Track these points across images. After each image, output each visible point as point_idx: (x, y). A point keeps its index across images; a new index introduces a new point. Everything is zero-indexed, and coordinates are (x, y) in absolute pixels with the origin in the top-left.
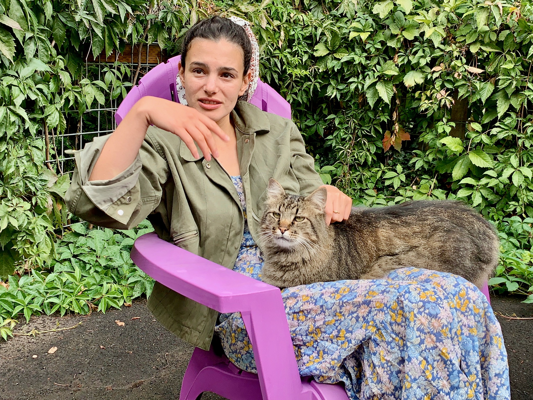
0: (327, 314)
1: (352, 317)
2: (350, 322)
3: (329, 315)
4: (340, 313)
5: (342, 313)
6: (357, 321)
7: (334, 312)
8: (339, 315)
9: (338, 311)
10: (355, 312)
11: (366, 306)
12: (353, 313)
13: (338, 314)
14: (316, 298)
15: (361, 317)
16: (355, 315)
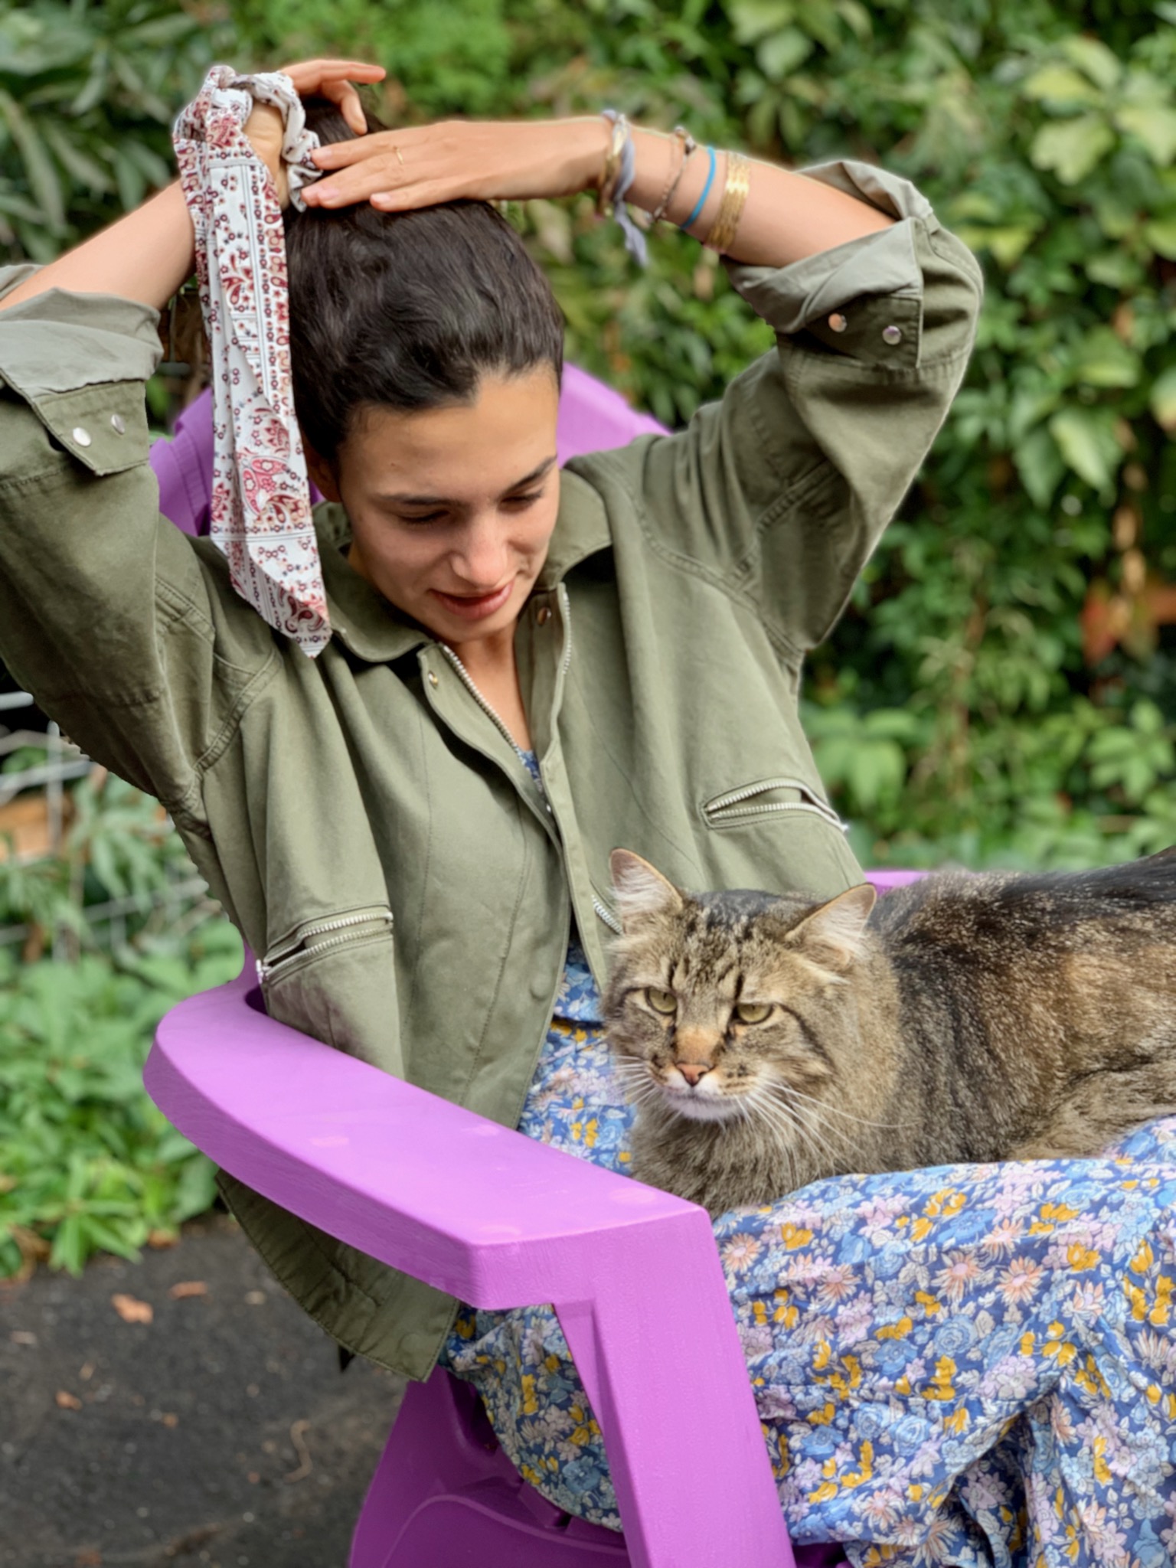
0: (880, 1297)
1: (979, 1308)
2: (969, 1326)
3: (889, 1303)
4: (932, 1291)
5: (940, 1294)
6: (999, 1321)
7: (908, 1288)
8: (928, 1299)
9: (923, 1284)
10: (990, 1288)
11: (1029, 1262)
12: (980, 1291)
13: (922, 1297)
14: (837, 1238)
15: (1013, 1309)
16: (988, 1299)
